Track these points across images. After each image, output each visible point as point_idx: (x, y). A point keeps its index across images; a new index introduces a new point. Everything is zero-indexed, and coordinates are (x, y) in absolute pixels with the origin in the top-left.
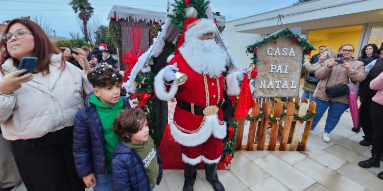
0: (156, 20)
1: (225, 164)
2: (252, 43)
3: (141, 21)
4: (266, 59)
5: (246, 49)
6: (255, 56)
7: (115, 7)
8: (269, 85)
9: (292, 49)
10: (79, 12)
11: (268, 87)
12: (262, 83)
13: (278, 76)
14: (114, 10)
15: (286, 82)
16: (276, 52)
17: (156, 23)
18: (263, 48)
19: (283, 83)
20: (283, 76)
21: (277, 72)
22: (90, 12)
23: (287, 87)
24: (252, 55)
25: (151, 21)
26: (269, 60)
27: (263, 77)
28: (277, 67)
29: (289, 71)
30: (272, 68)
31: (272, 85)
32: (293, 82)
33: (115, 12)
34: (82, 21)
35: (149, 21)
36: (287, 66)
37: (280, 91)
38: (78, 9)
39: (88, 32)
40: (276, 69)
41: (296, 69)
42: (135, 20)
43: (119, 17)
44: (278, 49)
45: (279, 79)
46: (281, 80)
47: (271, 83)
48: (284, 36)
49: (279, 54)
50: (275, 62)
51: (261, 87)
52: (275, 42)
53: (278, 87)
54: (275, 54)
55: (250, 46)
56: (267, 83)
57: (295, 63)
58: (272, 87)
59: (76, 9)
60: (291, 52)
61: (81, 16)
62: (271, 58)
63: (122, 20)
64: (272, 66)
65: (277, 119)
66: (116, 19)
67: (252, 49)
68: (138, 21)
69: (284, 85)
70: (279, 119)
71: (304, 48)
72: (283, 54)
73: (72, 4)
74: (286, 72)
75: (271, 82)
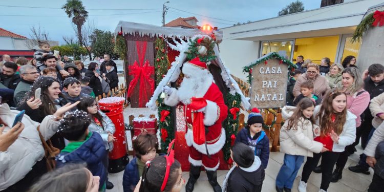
0: (160, 35)
1: (229, 165)
2: (248, 65)
3: (145, 36)
4: (259, 77)
5: (243, 69)
6: (250, 74)
7: (121, 22)
8: (262, 98)
9: (279, 68)
10: (73, 16)
11: (261, 100)
12: (256, 96)
13: (269, 90)
14: (120, 26)
15: (275, 95)
16: (267, 71)
17: (161, 38)
18: (256, 68)
19: (273, 96)
20: (273, 90)
21: (268, 87)
22: (84, 16)
23: (276, 99)
24: (247, 74)
25: (155, 35)
26: (261, 77)
27: (257, 91)
28: (268, 83)
29: (277, 86)
30: (264, 84)
31: (264, 98)
32: (281, 94)
33: (121, 28)
34: (76, 26)
35: (153, 35)
36: (275, 82)
37: (270, 103)
38: (72, 13)
39: (83, 37)
40: (267, 85)
41: (283, 84)
42: (140, 34)
43: (125, 32)
44: (268, 68)
45: (269, 92)
46: (272, 93)
47: (263, 97)
48: (272, 58)
49: (269, 73)
50: (266, 79)
51: (255, 100)
52: (266, 63)
53: (269, 100)
54: (266, 73)
55: (246, 67)
56: (260, 97)
57: (282, 79)
58: (264, 100)
59: (69, 13)
60: (278, 70)
61: (74, 21)
62: (263, 76)
63: (128, 35)
64: (264, 82)
65: (268, 126)
66: (122, 34)
67: (248, 69)
68: (143, 36)
69: (274, 98)
70: (270, 126)
71: (289, 67)
72: (272, 72)
73: (65, 7)
74: (275, 87)
75: (263, 95)
